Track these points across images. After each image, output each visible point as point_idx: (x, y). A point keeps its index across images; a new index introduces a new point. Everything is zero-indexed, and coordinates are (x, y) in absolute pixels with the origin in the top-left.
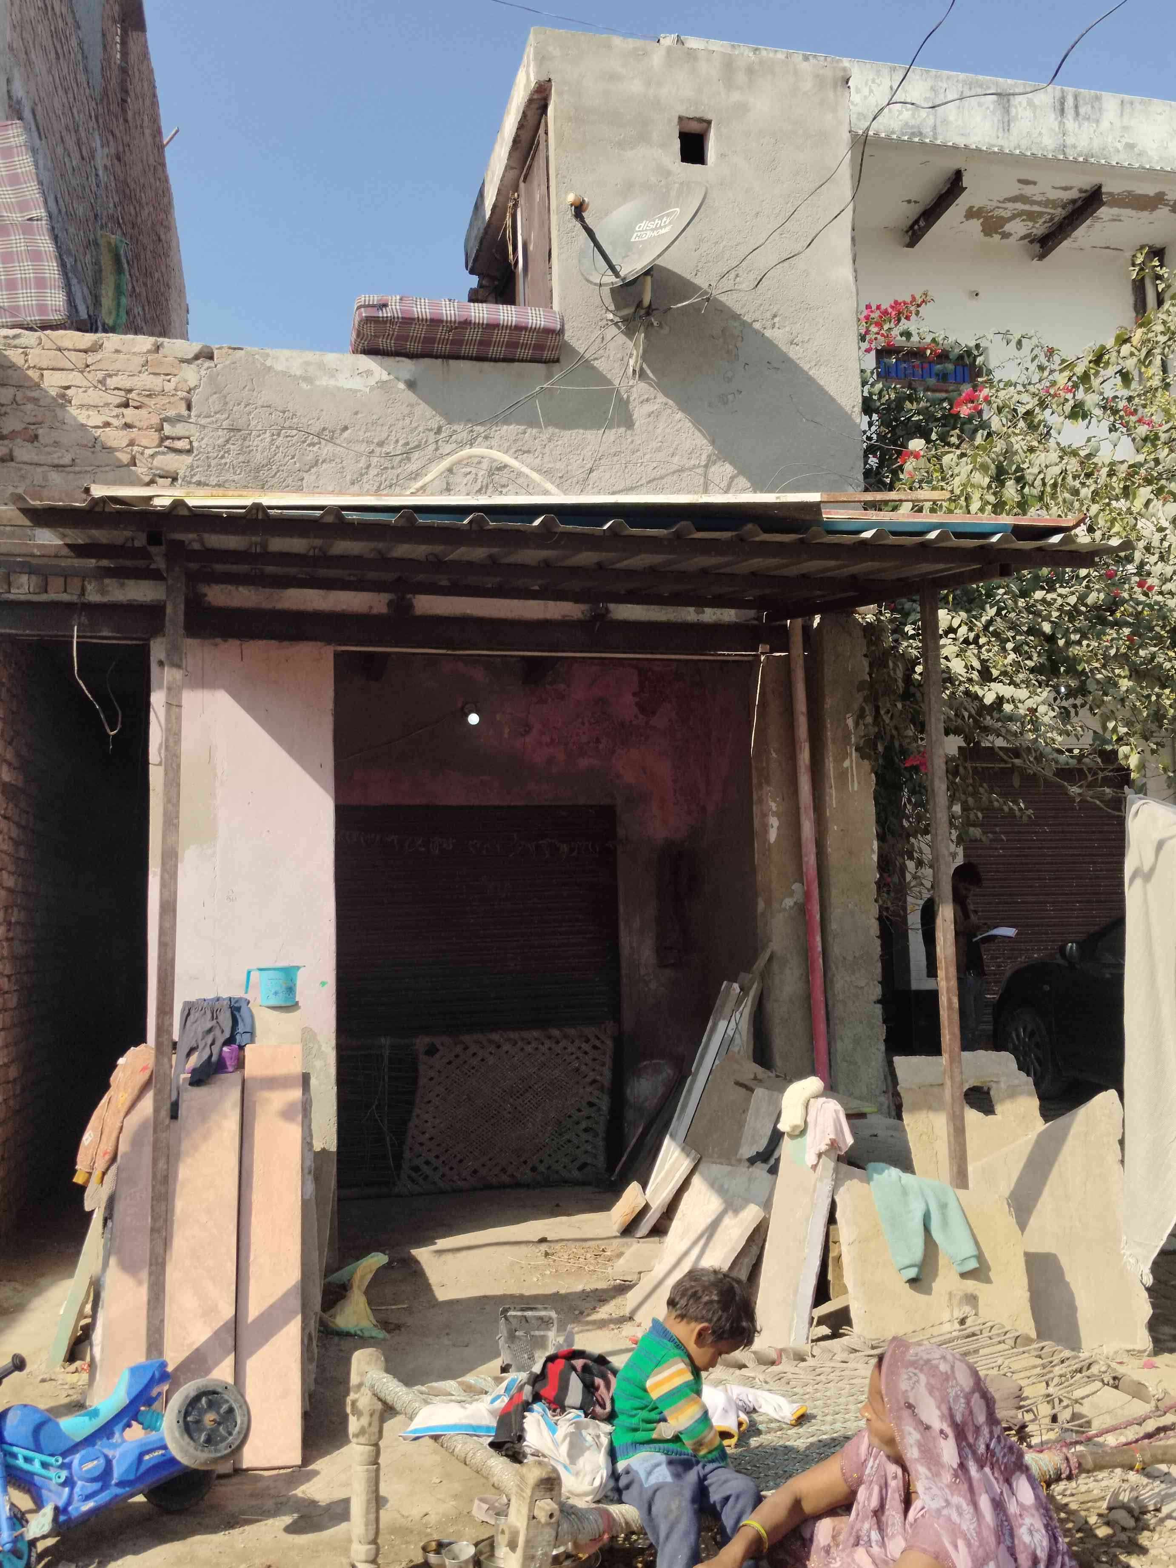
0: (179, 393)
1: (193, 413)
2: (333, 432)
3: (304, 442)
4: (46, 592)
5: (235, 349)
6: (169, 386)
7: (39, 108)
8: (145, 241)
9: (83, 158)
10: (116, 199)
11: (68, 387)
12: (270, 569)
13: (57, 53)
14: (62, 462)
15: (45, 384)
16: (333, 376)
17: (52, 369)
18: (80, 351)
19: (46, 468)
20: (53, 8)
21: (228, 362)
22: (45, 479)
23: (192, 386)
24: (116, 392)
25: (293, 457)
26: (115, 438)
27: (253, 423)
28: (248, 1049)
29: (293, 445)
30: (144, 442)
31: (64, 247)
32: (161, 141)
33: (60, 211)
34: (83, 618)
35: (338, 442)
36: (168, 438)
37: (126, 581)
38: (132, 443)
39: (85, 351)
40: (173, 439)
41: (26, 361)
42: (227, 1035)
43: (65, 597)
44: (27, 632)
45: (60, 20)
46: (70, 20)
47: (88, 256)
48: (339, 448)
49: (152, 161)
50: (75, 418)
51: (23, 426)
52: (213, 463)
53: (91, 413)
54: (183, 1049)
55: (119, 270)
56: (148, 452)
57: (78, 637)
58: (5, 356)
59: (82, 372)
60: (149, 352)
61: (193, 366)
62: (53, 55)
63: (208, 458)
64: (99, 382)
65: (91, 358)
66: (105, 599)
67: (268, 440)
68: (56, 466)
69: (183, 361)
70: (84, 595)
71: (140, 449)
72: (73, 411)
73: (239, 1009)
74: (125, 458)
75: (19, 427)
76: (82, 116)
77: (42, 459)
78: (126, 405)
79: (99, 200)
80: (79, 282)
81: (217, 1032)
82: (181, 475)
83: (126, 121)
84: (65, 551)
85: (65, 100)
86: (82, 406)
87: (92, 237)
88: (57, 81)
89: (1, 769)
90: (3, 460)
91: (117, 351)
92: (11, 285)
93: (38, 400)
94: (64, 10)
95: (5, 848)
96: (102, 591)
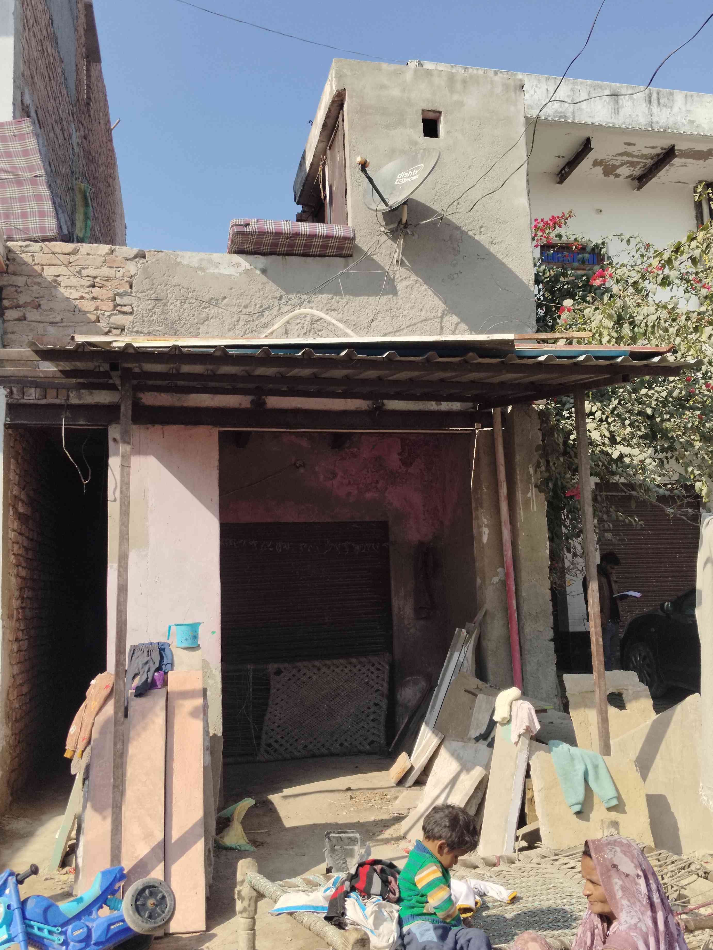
0: (125, 278)
1: (133, 290)
2: (217, 300)
3: (200, 306)
4: (46, 398)
5: (158, 252)
6: (119, 275)
7: (39, 110)
8: (101, 187)
9: (65, 139)
10: (84, 162)
11: (59, 276)
12: (181, 383)
13: (50, 77)
14: (54, 320)
15: (45, 274)
16: (217, 267)
17: (49, 265)
18: (66, 254)
19: (45, 324)
20: (47, 51)
21: (154, 260)
22: (45, 331)
23: (133, 274)
24: (87, 278)
25: (194, 315)
26: (87, 306)
27: (169, 296)
28: (170, 674)
29: (193, 309)
30: (104, 308)
31: (55, 192)
32: (110, 126)
33: (52, 171)
34: (68, 413)
35: (220, 306)
36: (118, 305)
37: (94, 391)
38: (97, 309)
39: (69, 254)
40: (122, 306)
41: (33, 260)
42: (157, 665)
43: (57, 401)
44: (34, 422)
45: (51, 58)
46: (57, 57)
47: (68, 196)
48: (221, 310)
49: (104, 139)
50: (63, 294)
51: (32, 299)
52: (146, 320)
53: (72, 291)
54: (130, 675)
55: (86, 205)
56: (107, 314)
57: (65, 425)
58: (21, 258)
59: (67, 267)
60: (107, 254)
61: (133, 262)
62: (47, 79)
63: (143, 317)
64: (77, 272)
65: (72, 258)
66: (81, 402)
67: (179, 305)
68: (52, 323)
69: (127, 259)
70: (68, 399)
71: (101, 312)
72: (62, 290)
73: (164, 650)
74: (93, 318)
75: (29, 300)
76: (64, 113)
77: (43, 319)
78: (93, 286)
79: (74, 163)
80: (63, 212)
81: (151, 664)
82: (127, 327)
83: (90, 116)
84: (59, 374)
85: (55, 105)
86: (67, 287)
87: (70, 185)
88: (50, 94)
89: (18, 505)
90: (19, 320)
91: (88, 254)
92: (24, 215)
93: (40, 283)
94: (54, 51)
95: (20, 552)
96: (79, 397)
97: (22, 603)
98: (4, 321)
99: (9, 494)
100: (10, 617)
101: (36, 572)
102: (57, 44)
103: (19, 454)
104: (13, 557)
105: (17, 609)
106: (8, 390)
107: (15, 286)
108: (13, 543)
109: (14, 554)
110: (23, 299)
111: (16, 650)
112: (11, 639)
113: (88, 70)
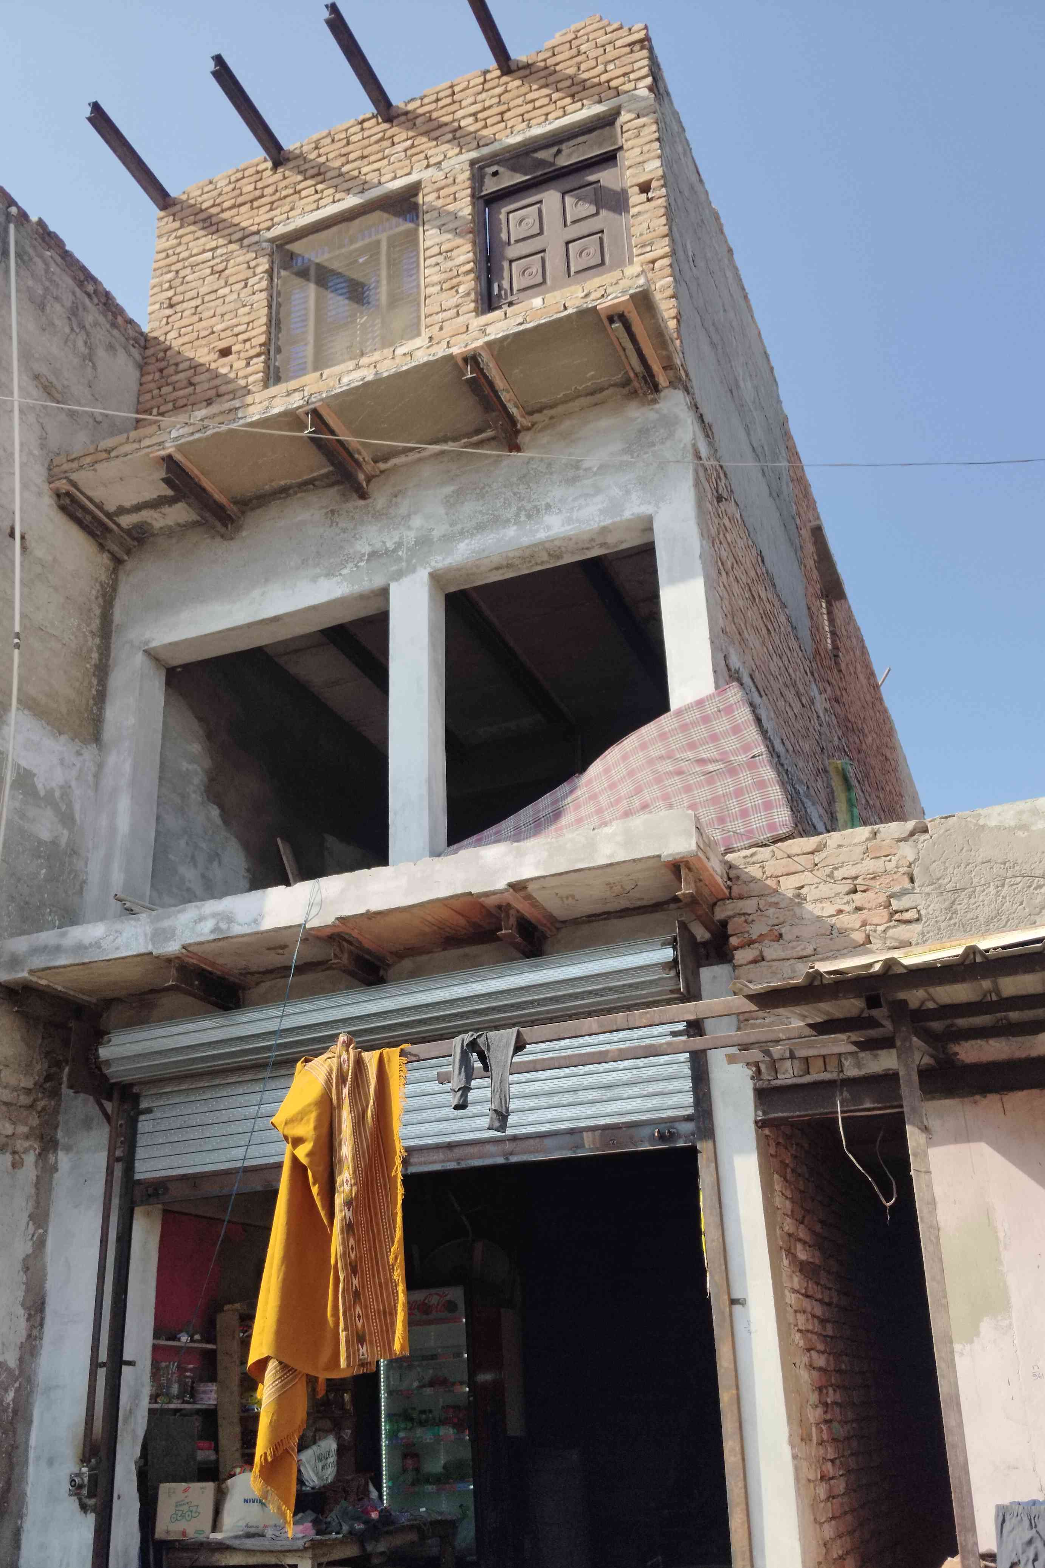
0: (900, 869)
1: (916, 884)
3: (1030, 887)
4: (809, 1073)
5: (946, 818)
6: (890, 866)
7: (757, 673)
8: (873, 763)
9: (803, 706)
10: (841, 733)
11: (802, 887)
13: (768, 630)
14: (805, 954)
15: (782, 889)
17: (787, 875)
18: (808, 853)
19: (793, 961)
20: (759, 596)
21: (941, 831)
22: (794, 971)
23: (911, 860)
24: (844, 881)
25: (1021, 904)
26: (849, 921)
27: (975, 880)
29: (1019, 892)
30: (875, 921)
31: (795, 778)
32: (875, 681)
33: (787, 751)
34: (845, 1093)
36: (896, 912)
37: (879, 1052)
38: (864, 924)
39: (812, 853)
40: (901, 912)
41: (764, 873)
43: (826, 1076)
44: (798, 1113)
45: (767, 605)
46: (776, 602)
47: (820, 782)
49: (870, 699)
50: (811, 913)
51: (769, 928)
52: (943, 925)
53: (824, 905)
55: (848, 787)
56: (880, 928)
57: (843, 1112)
58: (747, 873)
59: (811, 871)
60: (868, 839)
61: (910, 843)
62: (764, 631)
63: (937, 922)
64: (828, 876)
65: (817, 858)
66: (862, 1073)
67: (994, 892)
68: (801, 958)
69: (900, 840)
70: (842, 1071)
71: (872, 927)
72: (809, 907)
74: (859, 937)
75: (765, 930)
76: (798, 673)
77: (789, 953)
78: (855, 891)
79: (823, 737)
80: (813, 804)
82: (914, 941)
83: (841, 670)
85: (781, 664)
86: (816, 901)
87: (821, 767)
88: (772, 651)
89: (795, 1249)
90: (755, 962)
91: (840, 846)
92: (744, 813)
93: (777, 903)
94: (770, 596)
95: (810, 1327)
96: (859, 1065)
97: (825, 1412)
98: (735, 967)
99: (778, 1231)
100: (806, 1438)
101: (844, 1359)
102: (774, 585)
103: (787, 1165)
104: (798, 1336)
105: (817, 1424)
106: (754, 1069)
107: (744, 914)
108: (796, 1311)
109: (799, 1331)
110: (756, 931)
111: (823, 1497)
112: (811, 1477)
113: (829, 613)
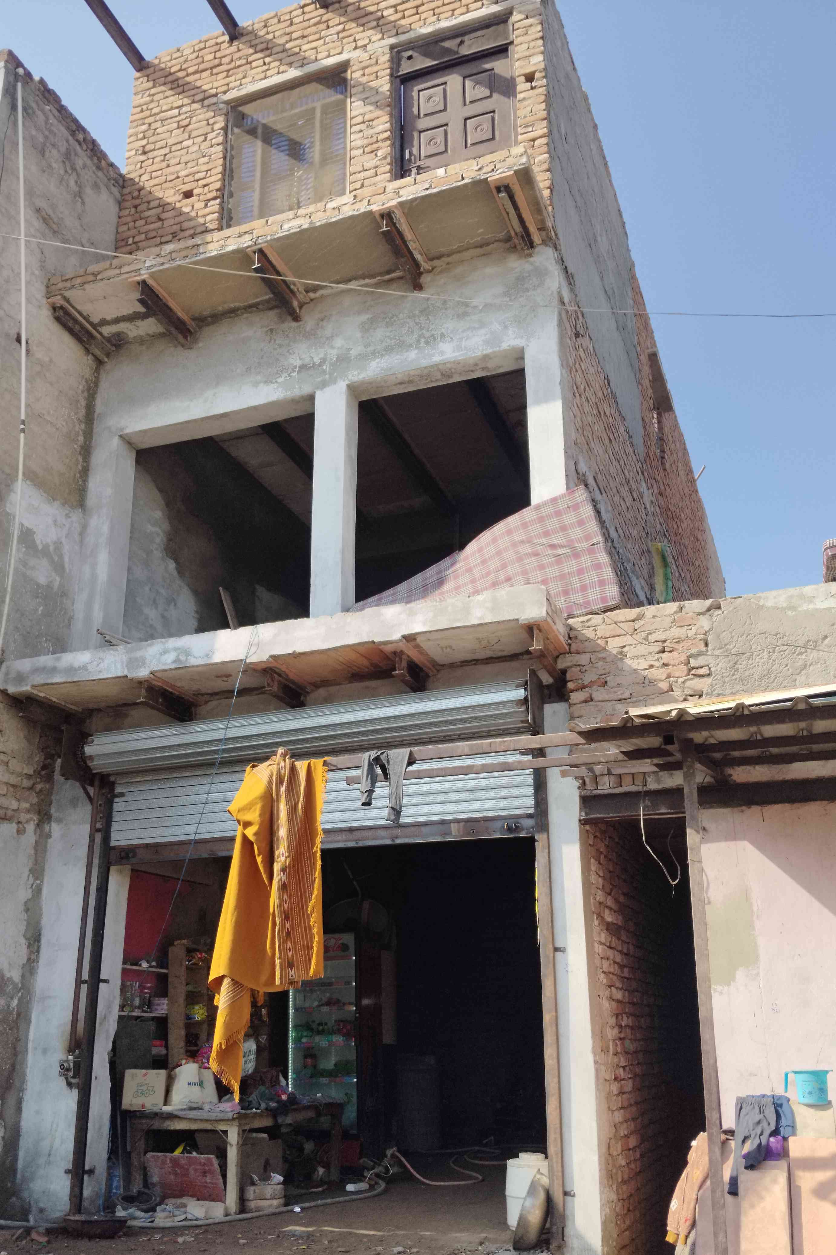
0: (698, 636)
1: (710, 648)
2: (816, 642)
3: (793, 653)
4: (621, 786)
5: (735, 598)
6: (691, 633)
7: (599, 475)
8: (686, 543)
9: (634, 500)
10: (662, 520)
11: (624, 647)
12: (775, 750)
13: (610, 439)
14: (623, 697)
15: (609, 648)
16: (811, 602)
17: (614, 637)
18: (630, 621)
19: (614, 702)
20: (605, 413)
21: (731, 608)
22: (614, 710)
23: (707, 629)
24: (656, 644)
25: (786, 666)
26: (658, 673)
27: (753, 647)
28: (791, 1140)
29: (785, 657)
30: (677, 674)
31: (624, 558)
32: (693, 477)
33: (620, 535)
34: (647, 801)
35: (821, 648)
36: (693, 668)
37: (674, 772)
38: (669, 676)
39: (633, 621)
40: (697, 668)
41: (596, 635)
42: (773, 1127)
43: (633, 789)
44: (611, 815)
45: (611, 420)
47: (643, 560)
48: (822, 653)
49: (687, 491)
50: (630, 666)
51: (598, 677)
52: (727, 680)
53: (640, 661)
54: (739, 1137)
55: (665, 565)
56: (680, 680)
57: (644, 815)
58: (583, 634)
59: (632, 635)
60: (676, 612)
61: (707, 616)
62: (608, 441)
63: (723, 677)
64: (644, 639)
65: (637, 625)
66: (660, 787)
67: (767, 656)
68: (621, 700)
69: (699, 614)
70: (646, 785)
71: (675, 679)
72: (628, 661)
73: (781, 1105)
75: (594, 678)
76: (631, 473)
77: (612, 696)
78: (663, 651)
79: (648, 524)
81: (765, 1124)
82: (704, 692)
83: (665, 470)
84: (622, 757)
85: (619, 467)
86: (634, 657)
87: (645, 548)
88: (612, 456)
89: (604, 913)
90: (586, 701)
91: (654, 617)
92: (584, 588)
93: (604, 658)
94: (613, 413)
95: (612, 970)
96: (658, 781)
97: (620, 1032)
98: (570, 705)
99: (592, 901)
100: (605, 1050)
101: (636, 994)
103: (601, 853)
104: (603, 975)
105: (614, 1040)
106: (581, 781)
107: (580, 665)
108: (602, 958)
109: (604, 972)
110: (588, 678)
111: (615, 1092)
112: (608, 1078)
113: (659, 422)
